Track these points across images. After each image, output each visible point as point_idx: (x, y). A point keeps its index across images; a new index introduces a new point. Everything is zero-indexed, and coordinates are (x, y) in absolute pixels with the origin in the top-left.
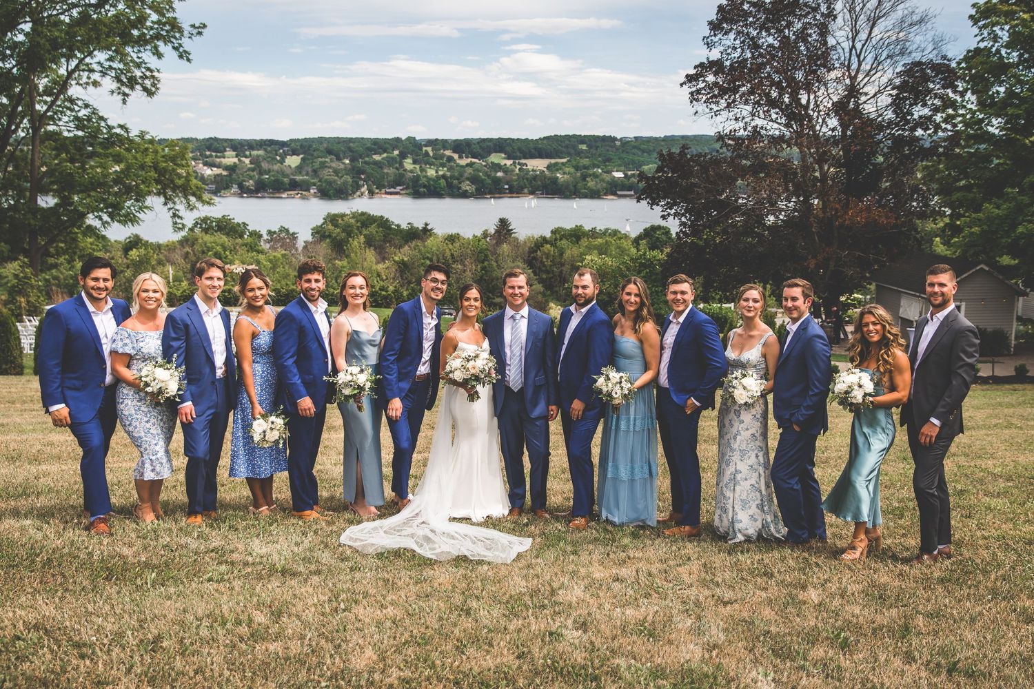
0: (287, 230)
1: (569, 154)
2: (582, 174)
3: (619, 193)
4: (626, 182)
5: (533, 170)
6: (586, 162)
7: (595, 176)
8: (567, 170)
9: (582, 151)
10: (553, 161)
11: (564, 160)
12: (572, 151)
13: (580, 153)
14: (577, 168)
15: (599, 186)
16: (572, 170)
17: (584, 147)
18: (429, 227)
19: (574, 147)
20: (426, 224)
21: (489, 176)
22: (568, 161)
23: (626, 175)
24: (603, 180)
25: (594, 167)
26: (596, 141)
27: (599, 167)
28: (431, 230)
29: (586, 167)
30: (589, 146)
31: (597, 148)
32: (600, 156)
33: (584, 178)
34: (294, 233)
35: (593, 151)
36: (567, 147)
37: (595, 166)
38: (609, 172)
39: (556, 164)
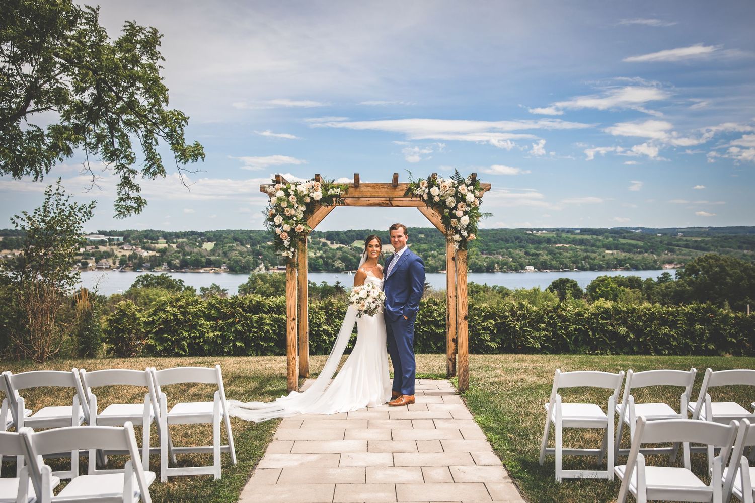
0: (218, 288)
2: (423, 255)
5: (387, 253)
6: (425, 246)
7: (434, 256)
9: (422, 239)
12: (414, 239)
13: (420, 241)
15: (437, 264)
17: (423, 236)
18: (340, 285)
19: (415, 236)
20: (338, 283)
21: (355, 256)
22: (412, 246)
25: (431, 251)
26: (430, 232)
27: (435, 250)
28: (342, 287)
29: (425, 250)
30: (427, 236)
31: (432, 237)
32: (434, 242)
33: (425, 258)
34: (224, 290)
35: (429, 239)
37: (432, 249)
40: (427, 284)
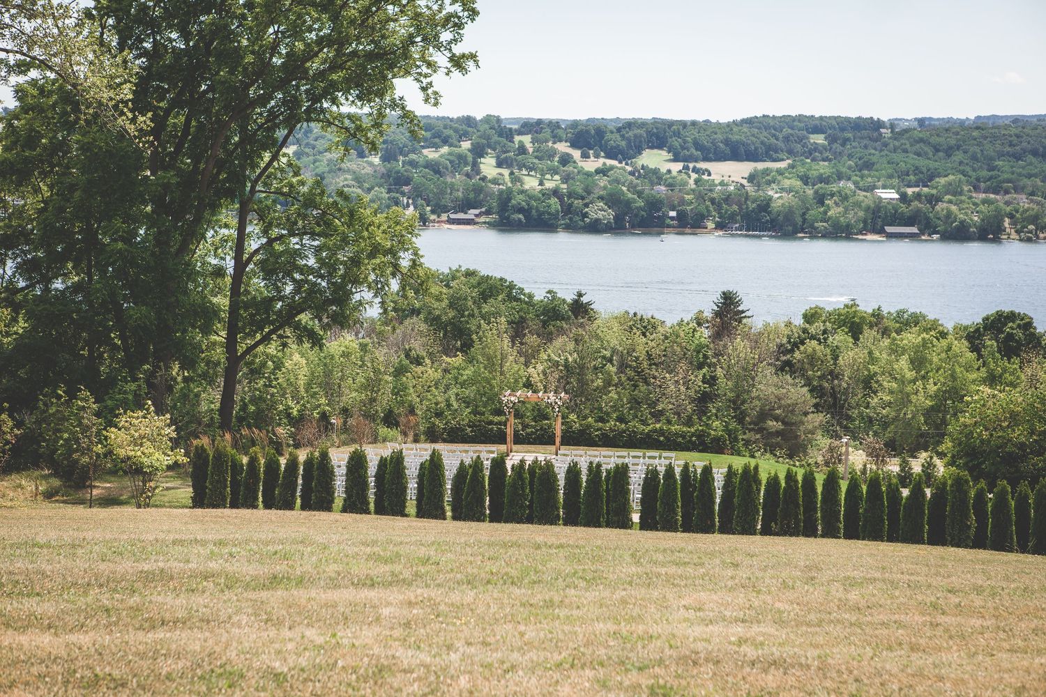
1: (791, 152)
2: (816, 192)
3: (889, 229)
4: (903, 208)
5: (722, 183)
6: (823, 168)
7: (843, 196)
8: (787, 183)
10: (760, 166)
12: (797, 147)
13: (812, 152)
15: (850, 216)
16: (798, 184)
17: (819, 139)
18: (585, 300)
19: (801, 140)
20: (580, 295)
21: (639, 193)
22: (792, 166)
23: (904, 198)
24: (858, 204)
25: (840, 178)
26: (843, 130)
27: (849, 179)
28: (589, 304)
29: (822, 179)
30: (832, 139)
31: (845, 141)
32: (850, 157)
33: (820, 199)
35: (837, 147)
36: (787, 139)
37: (841, 176)
38: (871, 188)
39: (766, 172)
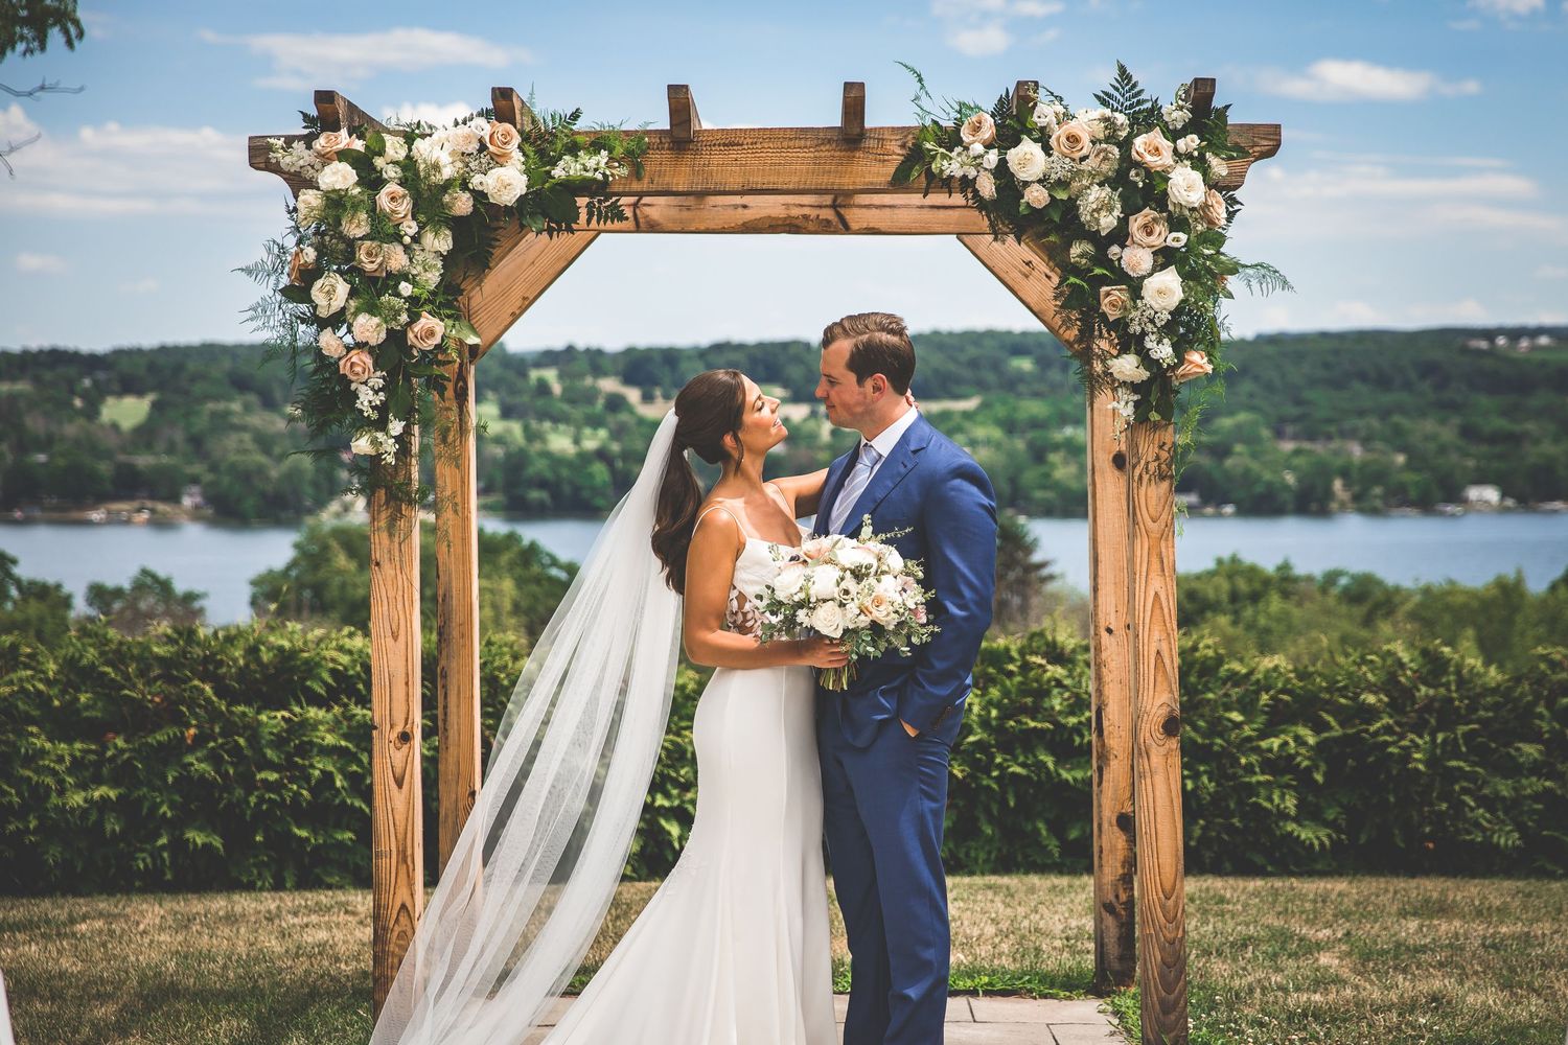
0: (165, 586)
1: (981, 386)
6: (1037, 408)
8: (980, 432)
9: (1022, 376)
11: (970, 404)
12: (990, 377)
13: (1012, 384)
14: (1010, 426)
16: (997, 433)
17: (1025, 364)
19: (996, 366)
22: (981, 405)
25: (1063, 423)
29: (1036, 424)
30: (1042, 363)
34: (190, 597)
35: (1053, 374)
36: (974, 364)
40: (1042, 565)
